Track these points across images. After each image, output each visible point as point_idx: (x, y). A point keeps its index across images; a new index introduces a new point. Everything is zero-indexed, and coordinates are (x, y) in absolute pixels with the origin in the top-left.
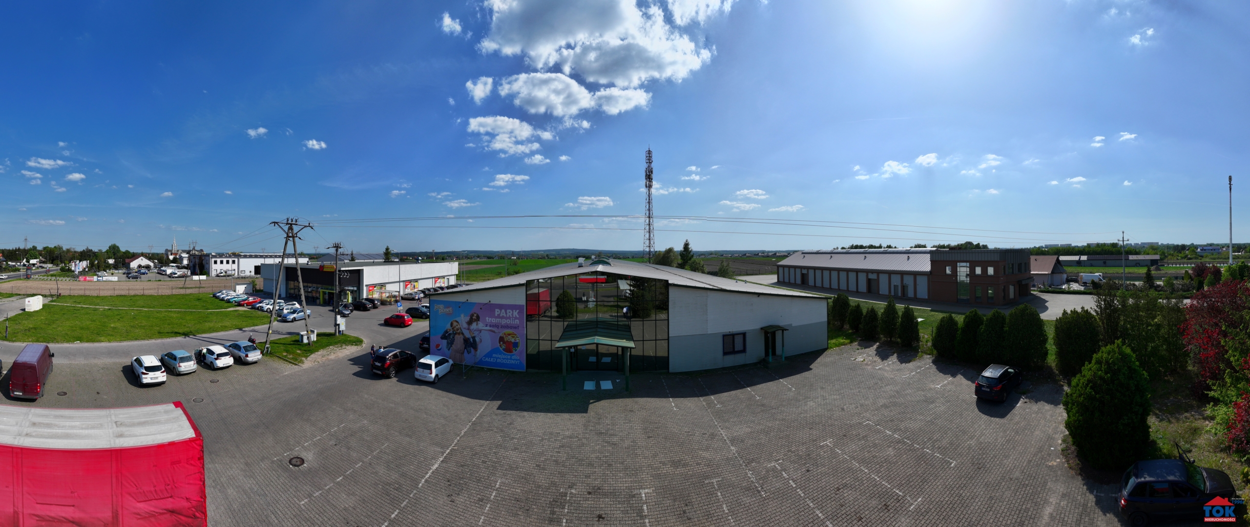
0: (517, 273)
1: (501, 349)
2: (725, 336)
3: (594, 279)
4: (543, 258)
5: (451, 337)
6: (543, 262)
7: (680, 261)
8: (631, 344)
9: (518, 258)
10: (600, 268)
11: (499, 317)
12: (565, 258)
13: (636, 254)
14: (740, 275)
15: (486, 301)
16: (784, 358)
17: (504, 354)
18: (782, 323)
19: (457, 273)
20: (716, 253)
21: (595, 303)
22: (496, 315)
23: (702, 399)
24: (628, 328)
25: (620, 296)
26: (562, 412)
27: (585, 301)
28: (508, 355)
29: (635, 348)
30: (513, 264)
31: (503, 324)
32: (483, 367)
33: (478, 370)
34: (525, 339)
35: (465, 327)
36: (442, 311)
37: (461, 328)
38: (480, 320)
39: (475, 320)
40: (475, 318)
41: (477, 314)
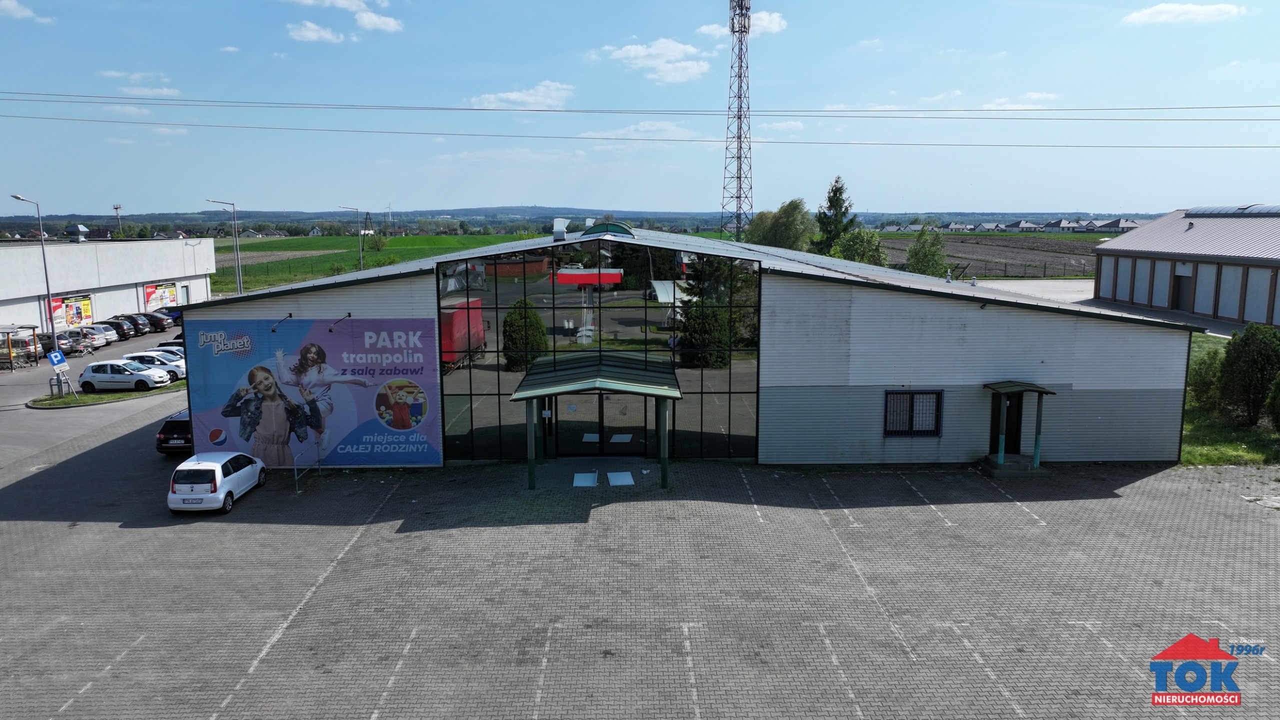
1: (383, 422)
2: (890, 394)
4: (451, 231)
5: (252, 408)
7: (818, 236)
8: (674, 393)
9: (382, 232)
11: (374, 349)
13: (706, 222)
14: (985, 276)
15: (339, 315)
16: (1038, 463)
17: (391, 433)
18: (1042, 381)
19: (213, 271)
22: (367, 346)
23: (822, 511)
28: (400, 434)
29: (682, 398)
30: (371, 248)
31: (384, 365)
32: (340, 469)
33: (330, 475)
34: (440, 397)
35: (289, 380)
36: (222, 347)
37: (276, 384)
38: (326, 361)
39: (314, 362)
40: (313, 357)
41: (319, 347)
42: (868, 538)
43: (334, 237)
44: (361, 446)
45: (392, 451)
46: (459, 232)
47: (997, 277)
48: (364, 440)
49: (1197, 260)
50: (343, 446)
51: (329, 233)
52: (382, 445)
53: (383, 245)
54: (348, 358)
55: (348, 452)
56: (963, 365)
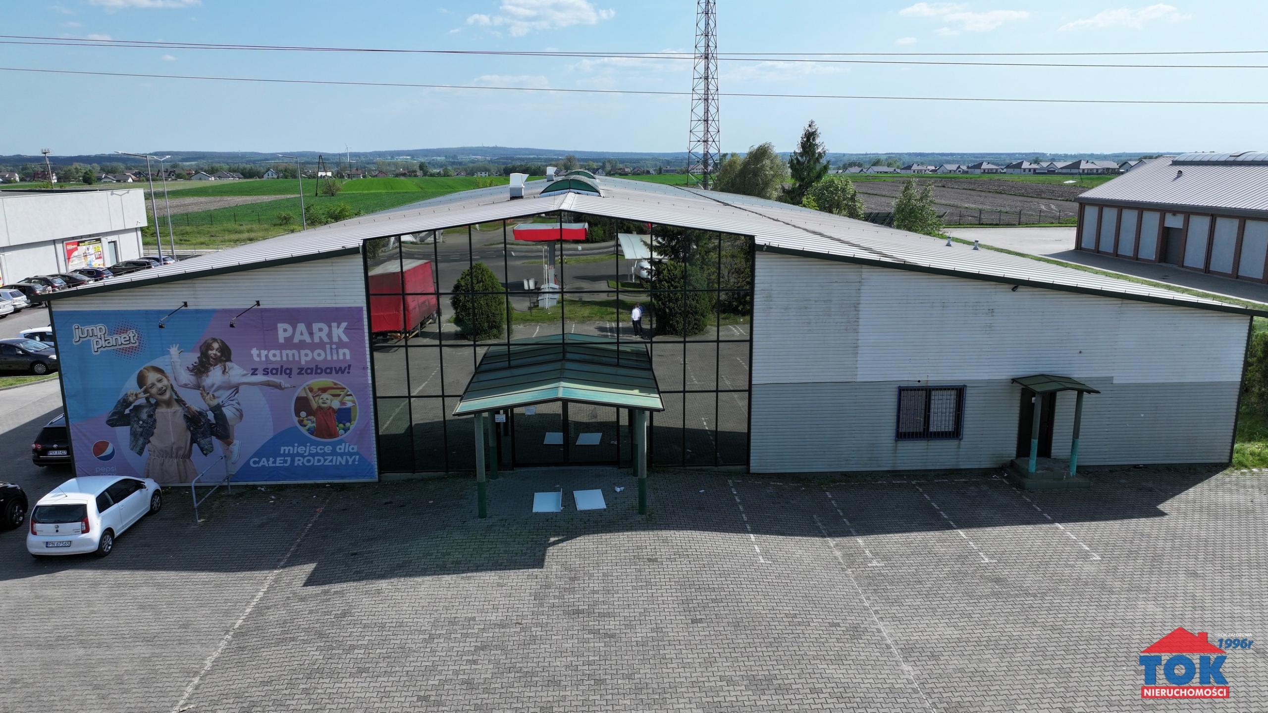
0: (337, 217)
1: (304, 430)
2: (904, 390)
3: (553, 230)
4: (410, 173)
5: (144, 416)
6: (409, 185)
7: (789, 183)
8: (652, 401)
9: (339, 175)
10: (571, 202)
11: (289, 344)
12: (471, 173)
13: (668, 163)
14: (959, 224)
15: (245, 303)
16: (1073, 471)
17: (314, 443)
18: (1080, 372)
19: (145, 224)
20: (891, 160)
21: (558, 296)
22: (281, 340)
23: (831, 542)
24: (644, 361)
25: (625, 276)
26: (478, 568)
27: (530, 292)
28: (325, 444)
29: (664, 410)
30: (325, 193)
31: (303, 363)
32: (254, 485)
33: (241, 495)
34: (372, 400)
35: (188, 382)
36: (102, 343)
37: (172, 387)
38: (232, 358)
39: (217, 360)
40: (215, 355)
41: (223, 342)
42: (891, 583)
43: (290, 179)
44: (278, 459)
45: (316, 464)
46: (418, 174)
47: (971, 225)
48: (282, 452)
49: (1188, 212)
50: (257, 460)
51: (284, 174)
52: (304, 457)
53: (338, 189)
54: (259, 355)
55: (263, 466)
56: (989, 357)
